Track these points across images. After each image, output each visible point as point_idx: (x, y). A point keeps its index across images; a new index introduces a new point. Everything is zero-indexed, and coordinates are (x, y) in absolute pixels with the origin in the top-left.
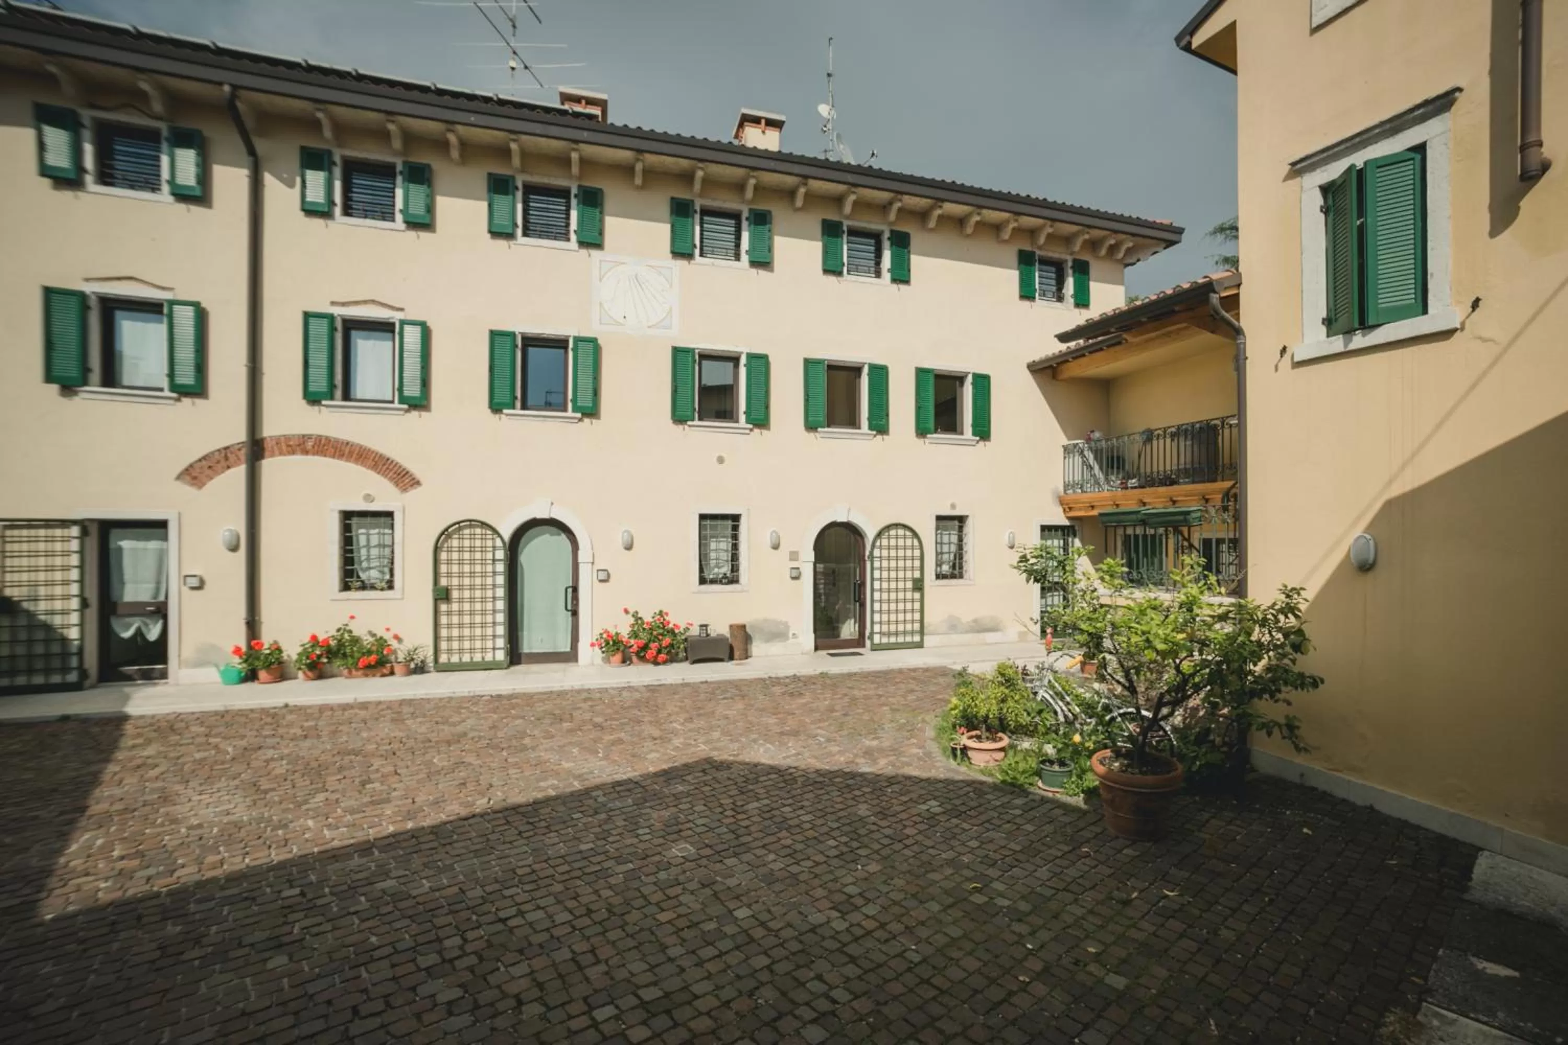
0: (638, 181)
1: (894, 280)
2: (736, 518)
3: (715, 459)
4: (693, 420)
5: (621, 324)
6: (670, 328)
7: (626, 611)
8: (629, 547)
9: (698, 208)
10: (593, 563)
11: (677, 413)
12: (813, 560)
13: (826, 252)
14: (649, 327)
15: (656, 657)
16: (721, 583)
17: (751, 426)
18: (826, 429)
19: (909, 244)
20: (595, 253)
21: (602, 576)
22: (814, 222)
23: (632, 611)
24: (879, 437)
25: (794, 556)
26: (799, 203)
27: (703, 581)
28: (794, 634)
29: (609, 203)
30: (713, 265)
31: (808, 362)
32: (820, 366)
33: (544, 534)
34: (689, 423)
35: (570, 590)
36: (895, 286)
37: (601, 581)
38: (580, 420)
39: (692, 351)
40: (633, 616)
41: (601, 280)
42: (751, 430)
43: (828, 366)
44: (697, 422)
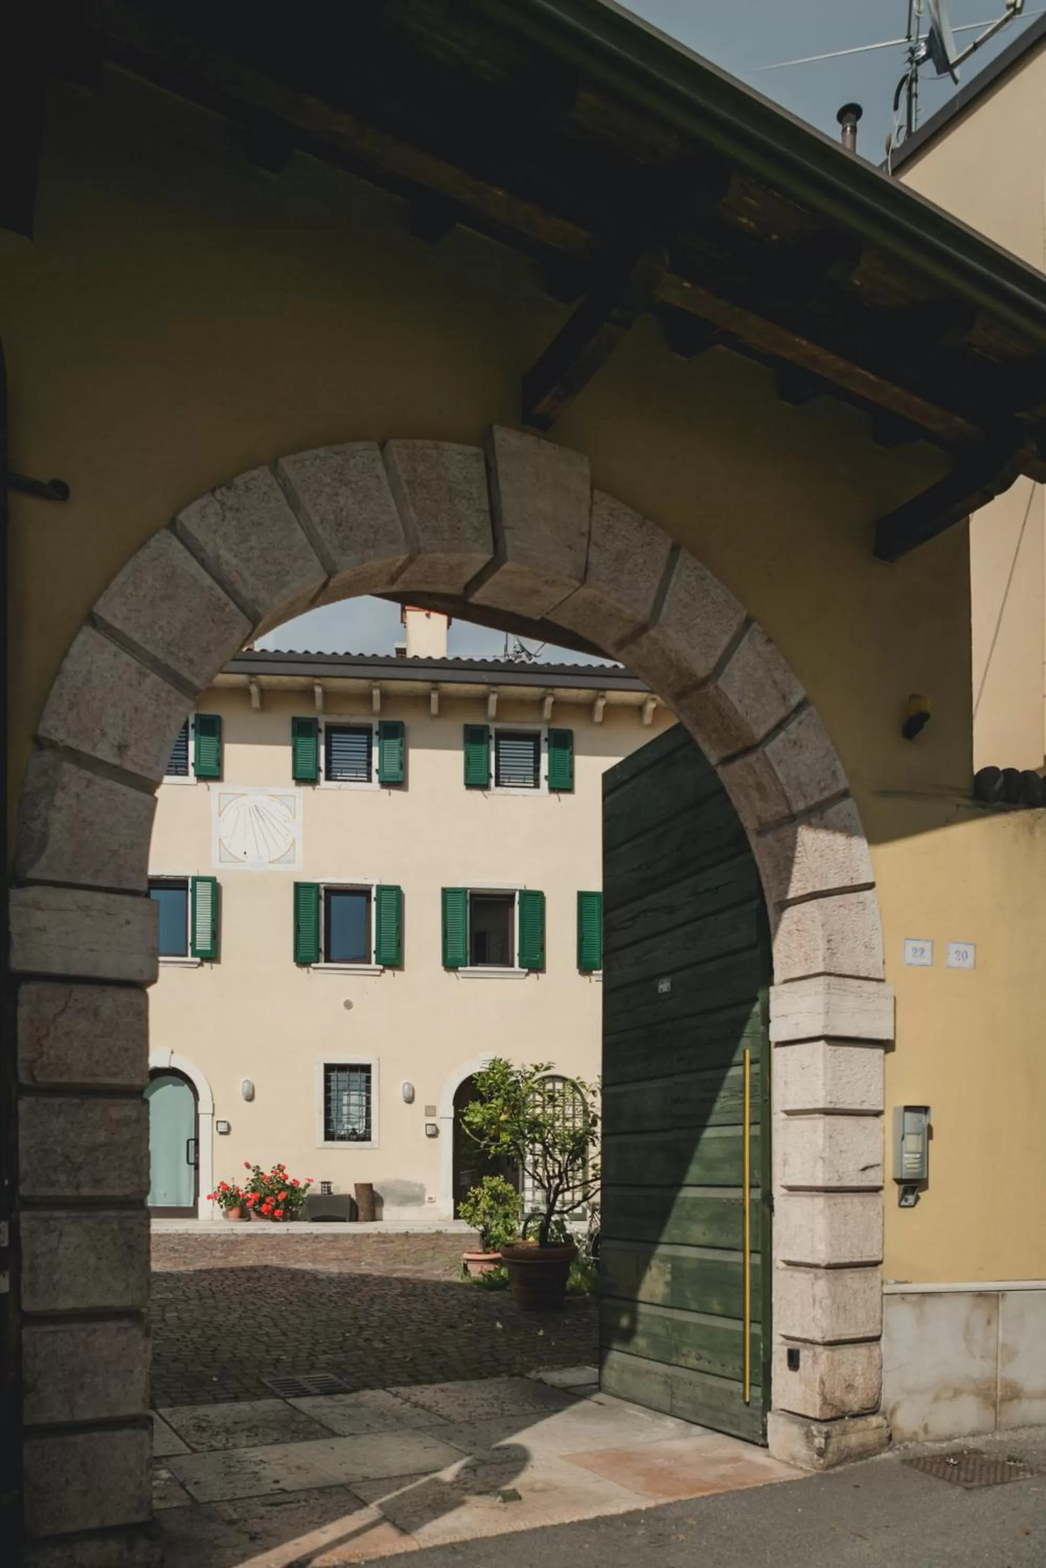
0: (256, 703)
1: (553, 789)
2: (366, 1069)
3: (342, 1003)
4: (318, 961)
5: (243, 862)
6: (293, 862)
7: (248, 1166)
8: (250, 1098)
9: (322, 726)
10: (213, 1115)
11: (301, 955)
12: (452, 1115)
13: (468, 763)
14: (271, 862)
15: (273, 1213)
16: (350, 1139)
17: (381, 967)
18: (469, 968)
19: (572, 744)
20: (214, 785)
21: (222, 1128)
22: (455, 727)
23: (253, 1165)
24: (533, 976)
25: (431, 1111)
26: (434, 709)
27: (329, 1136)
28: (430, 1198)
29: (228, 729)
30: (340, 789)
31: (446, 893)
32: (461, 896)
33: (167, 1084)
34: (313, 965)
35: (192, 1143)
36: (554, 796)
37: (221, 1133)
38: (200, 965)
39: (316, 886)
40: (254, 1171)
41: (220, 815)
42: (382, 971)
43: (472, 895)
44: (322, 964)
